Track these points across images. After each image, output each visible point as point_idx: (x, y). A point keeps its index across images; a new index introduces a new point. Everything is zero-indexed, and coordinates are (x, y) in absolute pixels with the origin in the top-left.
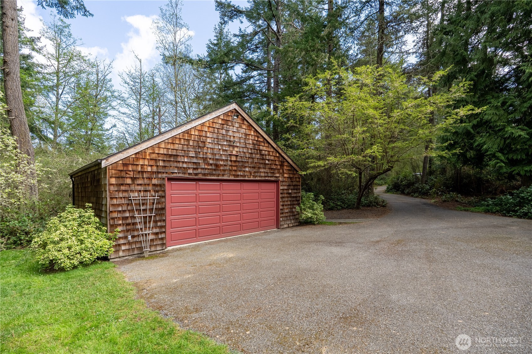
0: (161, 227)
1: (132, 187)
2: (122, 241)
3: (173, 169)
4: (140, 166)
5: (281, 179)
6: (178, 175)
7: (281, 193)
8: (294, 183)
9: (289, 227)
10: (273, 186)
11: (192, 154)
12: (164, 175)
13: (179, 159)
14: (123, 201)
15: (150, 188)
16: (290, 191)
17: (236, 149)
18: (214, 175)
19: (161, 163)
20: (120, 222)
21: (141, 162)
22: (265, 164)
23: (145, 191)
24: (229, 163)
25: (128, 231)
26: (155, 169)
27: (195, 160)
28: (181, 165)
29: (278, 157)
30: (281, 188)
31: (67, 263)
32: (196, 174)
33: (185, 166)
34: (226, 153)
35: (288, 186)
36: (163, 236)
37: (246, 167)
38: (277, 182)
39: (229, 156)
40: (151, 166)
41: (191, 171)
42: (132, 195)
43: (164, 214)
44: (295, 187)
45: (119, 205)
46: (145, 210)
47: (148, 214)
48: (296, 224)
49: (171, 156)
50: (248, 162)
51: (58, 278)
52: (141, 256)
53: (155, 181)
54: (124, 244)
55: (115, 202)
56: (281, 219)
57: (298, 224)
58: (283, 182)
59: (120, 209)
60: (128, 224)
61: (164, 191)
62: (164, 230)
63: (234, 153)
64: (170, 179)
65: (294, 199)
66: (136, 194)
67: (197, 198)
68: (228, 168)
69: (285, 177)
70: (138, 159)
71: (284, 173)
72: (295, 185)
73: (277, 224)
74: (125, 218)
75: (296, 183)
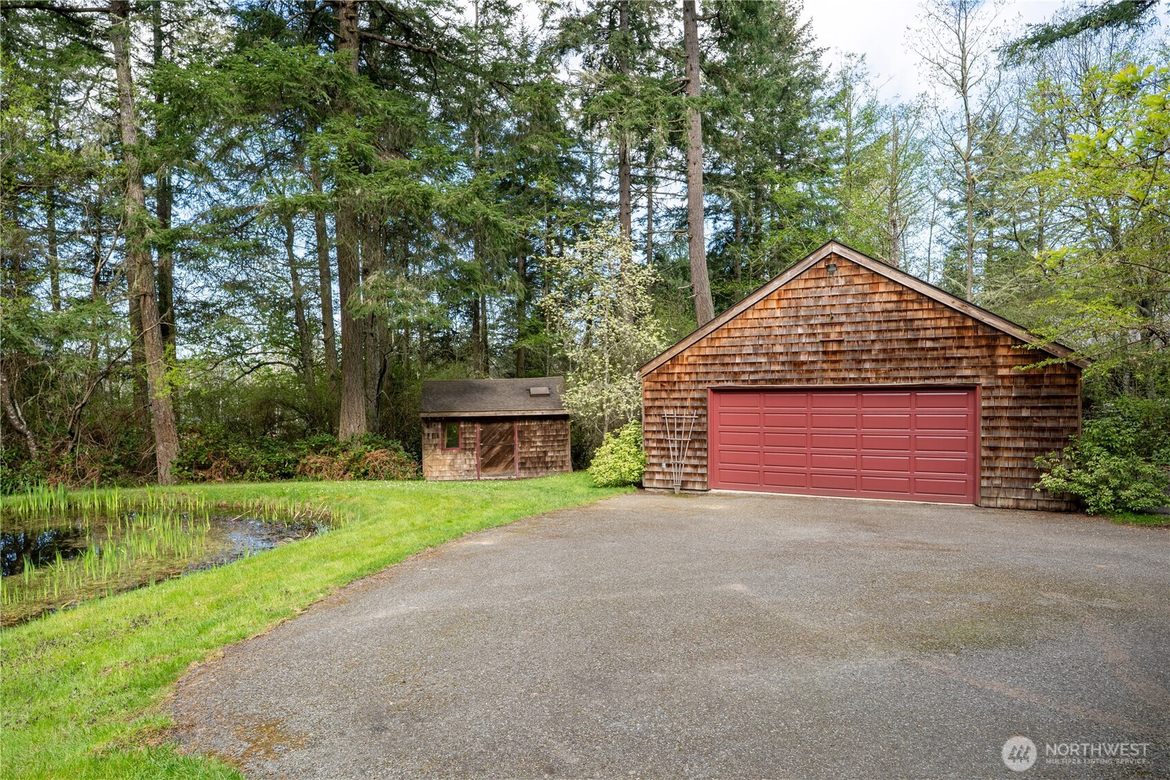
0: (701, 458)
1: (668, 403)
2: (656, 469)
3: (720, 376)
4: (676, 375)
5: (983, 382)
6: (726, 384)
7: (985, 418)
8: (1044, 392)
9: (1017, 508)
11: (748, 350)
12: (707, 385)
13: (727, 360)
14: (658, 420)
15: (687, 403)
16: (1025, 413)
17: (838, 329)
18: (791, 380)
19: (703, 369)
20: (655, 445)
21: (677, 370)
22: (924, 350)
23: (683, 407)
24: (821, 357)
25: (662, 457)
26: (694, 377)
27: (752, 359)
28: (730, 369)
29: (975, 328)
30: (985, 404)
32: (755, 381)
33: (736, 369)
34: (812, 340)
35: (1015, 398)
36: (703, 471)
37: (865, 361)
38: (967, 389)
39: (820, 345)
40: (690, 374)
41: (746, 377)
42: (666, 412)
43: (705, 441)
44: (1054, 403)
45: (653, 424)
46: (680, 433)
47: (684, 438)
48: (1053, 505)
49: (715, 357)
50: (870, 351)
53: (696, 395)
54: (659, 473)
55: (649, 420)
56: (984, 483)
57: (1064, 506)
58: (991, 388)
59: (655, 429)
60: (663, 449)
61: (705, 408)
62: (705, 463)
63: (833, 337)
64: (715, 391)
65: (1046, 435)
66: (671, 412)
68: (819, 366)
69: (1003, 377)
70: (673, 365)
71: (995, 366)
72: (1048, 397)
73: (974, 495)
74: (660, 441)
75: (1054, 391)
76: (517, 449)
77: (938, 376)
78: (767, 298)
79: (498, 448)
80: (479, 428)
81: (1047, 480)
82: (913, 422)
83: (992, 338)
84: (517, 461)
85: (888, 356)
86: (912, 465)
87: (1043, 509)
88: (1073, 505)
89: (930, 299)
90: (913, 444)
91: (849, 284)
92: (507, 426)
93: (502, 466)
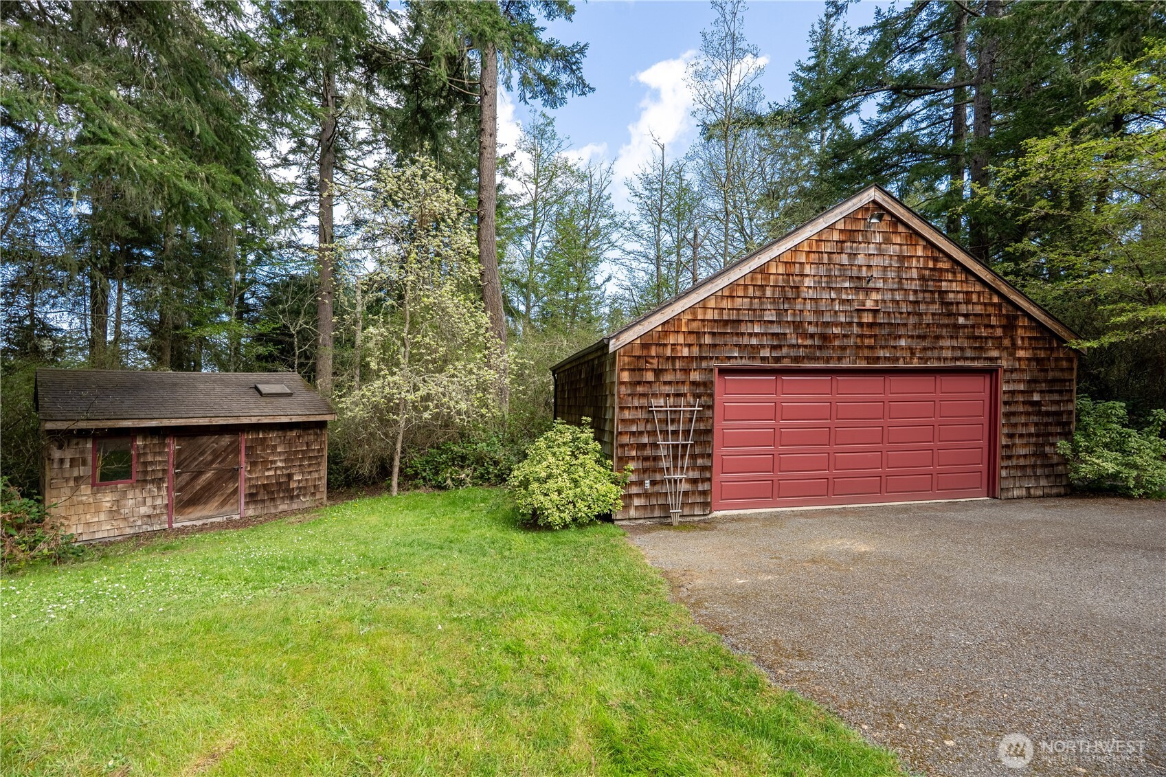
0: (704, 468)
1: (656, 389)
2: (635, 490)
3: (732, 351)
4: (669, 347)
5: (1004, 363)
6: (739, 362)
7: (1006, 403)
8: (1050, 375)
9: (1029, 497)
10: (980, 386)
11: (770, 316)
12: (713, 364)
13: (743, 329)
14: (640, 415)
15: (685, 389)
16: (1036, 397)
17: (874, 296)
18: (817, 359)
19: (707, 340)
20: (634, 453)
21: (672, 340)
22: (957, 327)
23: (678, 395)
24: (856, 330)
25: (645, 470)
26: (695, 351)
27: (775, 329)
28: (745, 341)
29: (999, 306)
30: (1005, 388)
31: (555, 517)
32: (778, 359)
33: (754, 341)
34: (848, 308)
35: (1029, 382)
36: (706, 486)
37: (900, 337)
38: (991, 372)
39: (855, 315)
40: (690, 346)
41: (766, 353)
42: (654, 402)
43: (709, 442)
44: (1057, 386)
45: (633, 421)
46: (675, 433)
47: (681, 441)
48: (1055, 491)
49: (726, 322)
50: (905, 325)
51: (545, 540)
52: (664, 521)
53: (695, 376)
54: (638, 495)
55: (627, 415)
56: (1004, 473)
57: (1062, 490)
58: (1012, 371)
59: (634, 429)
60: (646, 459)
61: (711, 395)
62: (708, 475)
63: (869, 305)
64: (724, 372)
65: (1050, 419)
66: (661, 402)
67: (777, 412)
68: (852, 341)
69: (1020, 359)
70: (666, 334)
71: (1014, 346)
72: (1054, 381)
73: (991, 486)
74: (642, 447)
75: (1058, 375)
76: (244, 474)
77: (968, 356)
78: (796, 249)
79: (209, 475)
80: (173, 446)
83: (1014, 317)
84: (244, 489)
85: (923, 332)
87: (1049, 496)
90: (936, 434)
91: (887, 242)
92: (226, 440)
93: (215, 503)
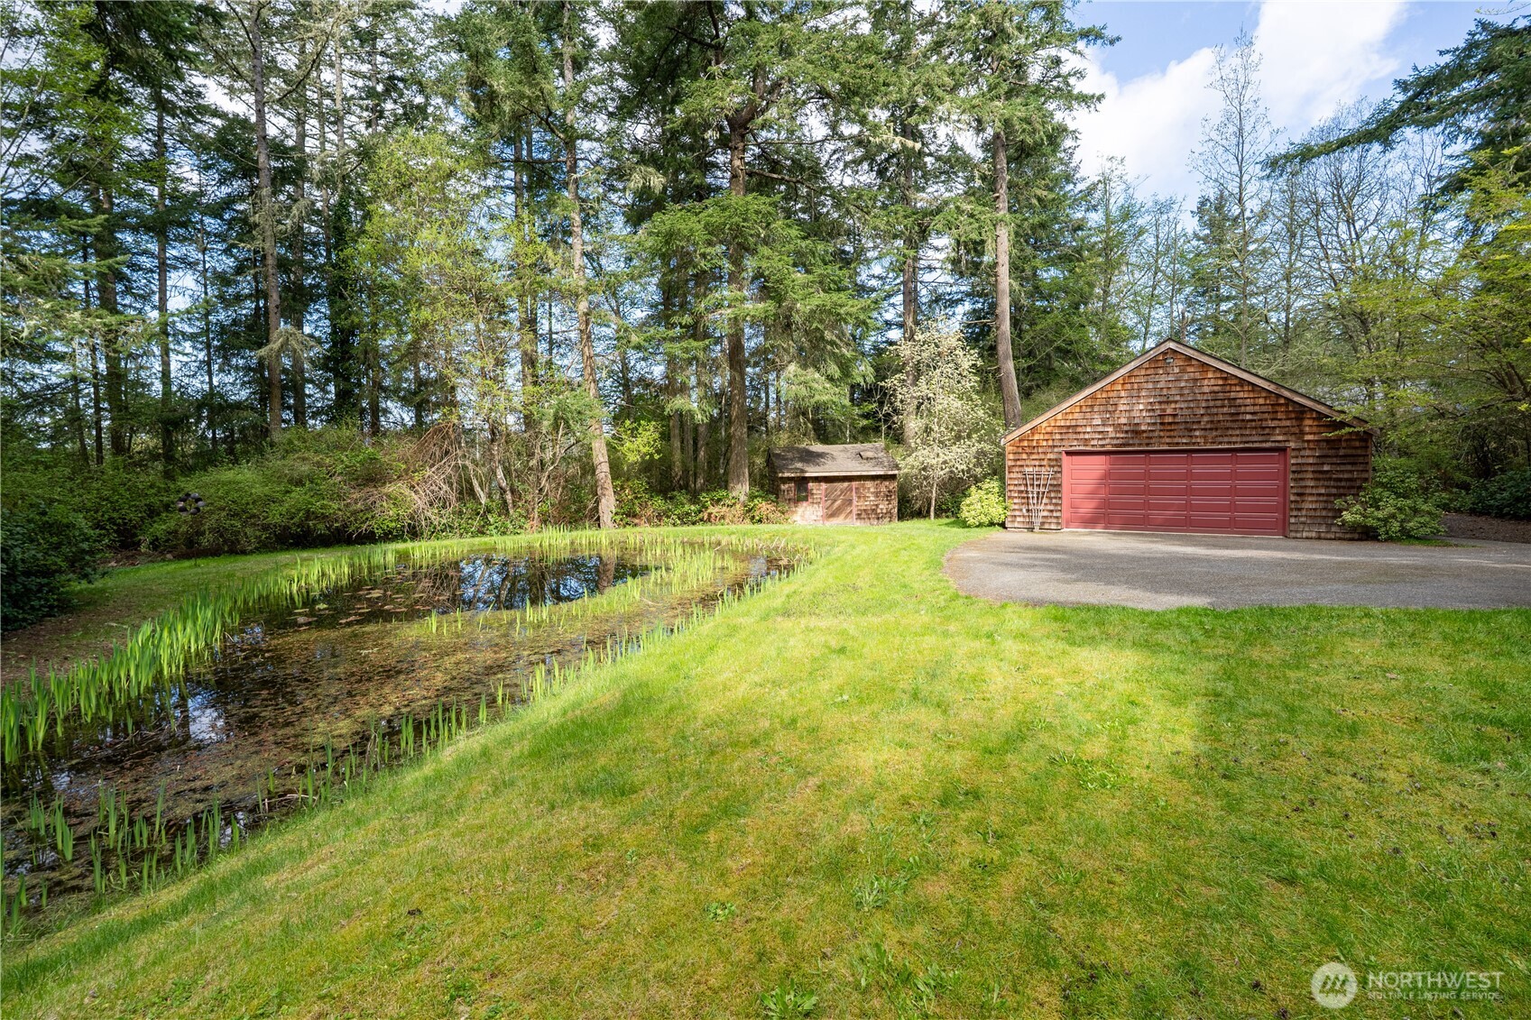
0: (1056, 504)
1: (1028, 462)
2: (1017, 513)
3: (1073, 442)
4: (1035, 441)
5: (1292, 445)
6: (1078, 448)
7: (1294, 472)
8: (1342, 452)
9: (1319, 538)
11: (1097, 422)
12: (1062, 449)
13: (1079, 429)
14: (1020, 475)
15: (1045, 463)
16: (1326, 468)
17: (1173, 406)
18: (1133, 445)
19: (1058, 437)
20: (1016, 495)
21: (1036, 437)
22: (1244, 421)
23: (1041, 466)
24: (1159, 427)
25: (1023, 504)
26: (1050, 443)
27: (1101, 429)
28: (1082, 436)
29: (1284, 405)
30: (1294, 461)
32: (1103, 446)
33: (1087, 436)
34: (1151, 414)
35: (1318, 457)
36: (1058, 514)
37: (1195, 429)
38: (1279, 450)
39: (1158, 418)
40: (1047, 440)
41: (1095, 442)
42: (1027, 469)
43: (1060, 491)
45: (1016, 479)
46: (1039, 486)
47: (1042, 489)
48: (1348, 536)
49: (1069, 427)
50: (1199, 422)
53: (1052, 456)
54: (1020, 516)
55: (1012, 475)
56: (1293, 520)
57: (1356, 536)
58: (1299, 450)
59: (1017, 482)
60: (1023, 498)
61: (1060, 466)
62: (1059, 508)
63: (1168, 412)
64: (1068, 453)
66: (1031, 469)
68: (1156, 434)
69: (1308, 441)
70: (1033, 434)
71: (1302, 433)
72: (1345, 456)
73: (1283, 528)
74: (1021, 492)
75: (1349, 452)
76: (855, 503)
77: (1255, 440)
78: (1113, 383)
79: (839, 502)
80: (824, 486)
81: (1347, 516)
82: (1233, 476)
83: (1300, 412)
84: (855, 512)
85: (1215, 426)
86: (1233, 507)
87: (1340, 539)
88: (1365, 534)
89: (1250, 383)
90: (1233, 491)
91: (1183, 371)
92: (846, 484)
93: (842, 516)
